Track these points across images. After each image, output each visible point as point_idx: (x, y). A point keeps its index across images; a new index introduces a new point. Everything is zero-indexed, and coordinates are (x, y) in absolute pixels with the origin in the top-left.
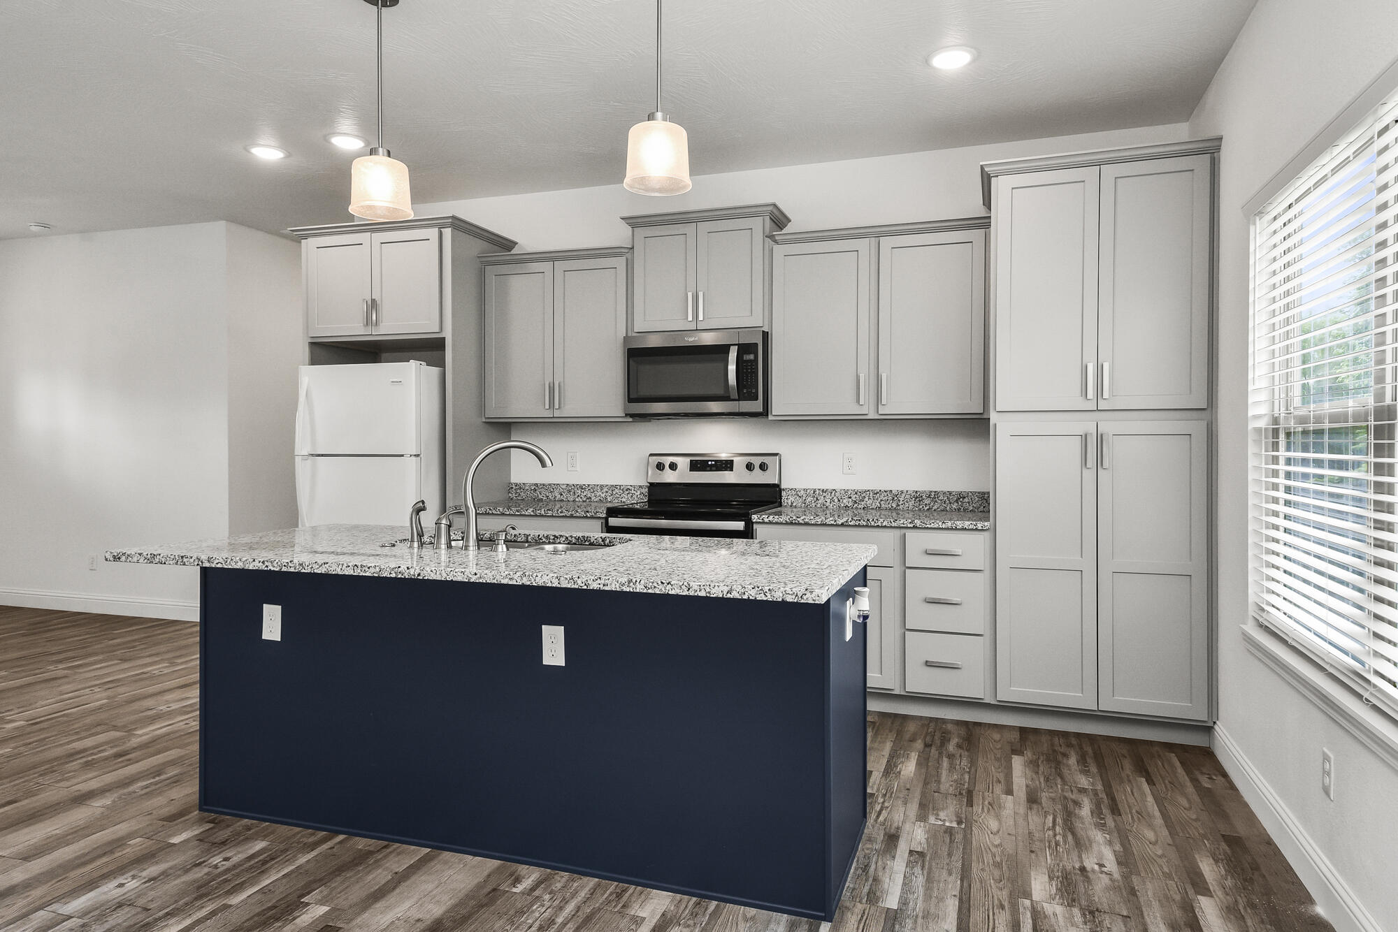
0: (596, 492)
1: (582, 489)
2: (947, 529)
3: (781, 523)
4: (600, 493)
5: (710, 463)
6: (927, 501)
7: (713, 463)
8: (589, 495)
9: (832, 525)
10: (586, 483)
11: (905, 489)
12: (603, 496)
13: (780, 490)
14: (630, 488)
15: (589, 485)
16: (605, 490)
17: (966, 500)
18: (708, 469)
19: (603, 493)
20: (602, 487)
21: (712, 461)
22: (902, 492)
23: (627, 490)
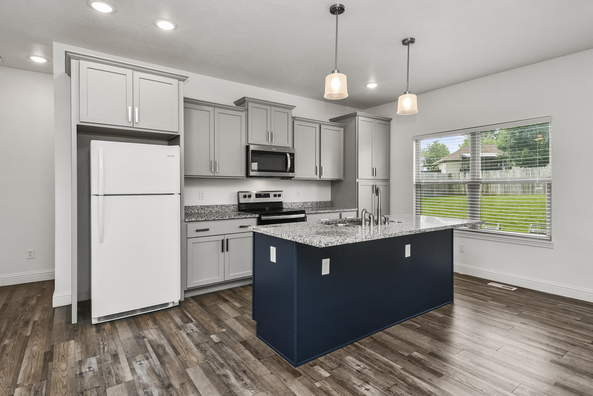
0: (214, 208)
1: (208, 207)
2: (350, 211)
3: (314, 213)
4: (216, 209)
5: (262, 195)
6: (319, 205)
7: (263, 195)
8: (211, 210)
9: (326, 213)
10: (210, 205)
11: (314, 201)
12: (217, 210)
13: (282, 204)
14: (229, 206)
15: (211, 206)
16: (219, 207)
17: (327, 204)
18: (262, 197)
19: (217, 208)
20: (217, 206)
21: (263, 194)
22: (313, 202)
23: (228, 207)
